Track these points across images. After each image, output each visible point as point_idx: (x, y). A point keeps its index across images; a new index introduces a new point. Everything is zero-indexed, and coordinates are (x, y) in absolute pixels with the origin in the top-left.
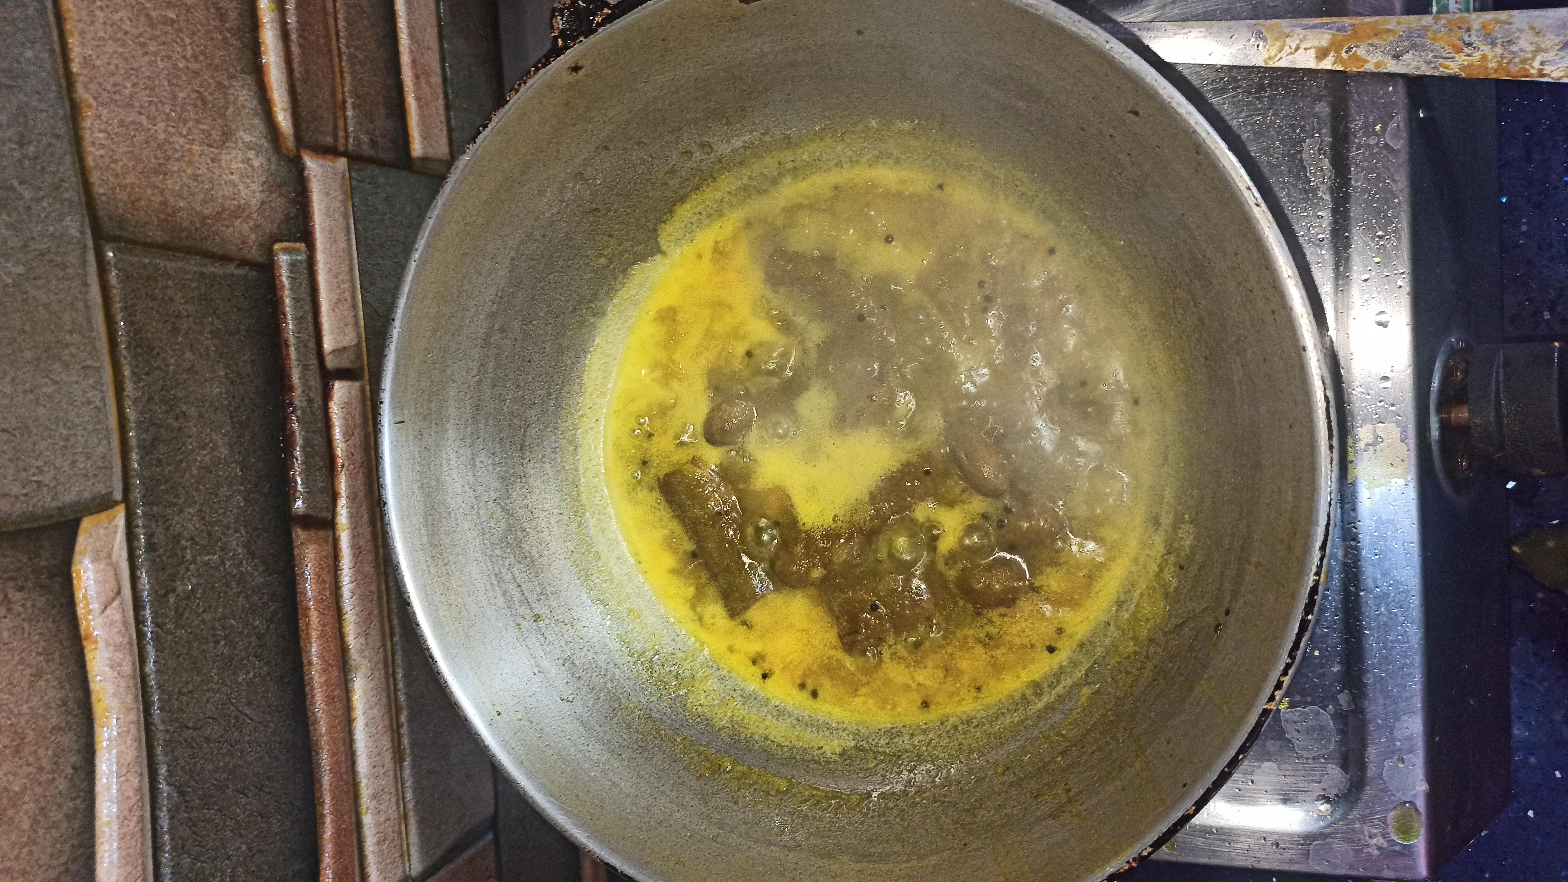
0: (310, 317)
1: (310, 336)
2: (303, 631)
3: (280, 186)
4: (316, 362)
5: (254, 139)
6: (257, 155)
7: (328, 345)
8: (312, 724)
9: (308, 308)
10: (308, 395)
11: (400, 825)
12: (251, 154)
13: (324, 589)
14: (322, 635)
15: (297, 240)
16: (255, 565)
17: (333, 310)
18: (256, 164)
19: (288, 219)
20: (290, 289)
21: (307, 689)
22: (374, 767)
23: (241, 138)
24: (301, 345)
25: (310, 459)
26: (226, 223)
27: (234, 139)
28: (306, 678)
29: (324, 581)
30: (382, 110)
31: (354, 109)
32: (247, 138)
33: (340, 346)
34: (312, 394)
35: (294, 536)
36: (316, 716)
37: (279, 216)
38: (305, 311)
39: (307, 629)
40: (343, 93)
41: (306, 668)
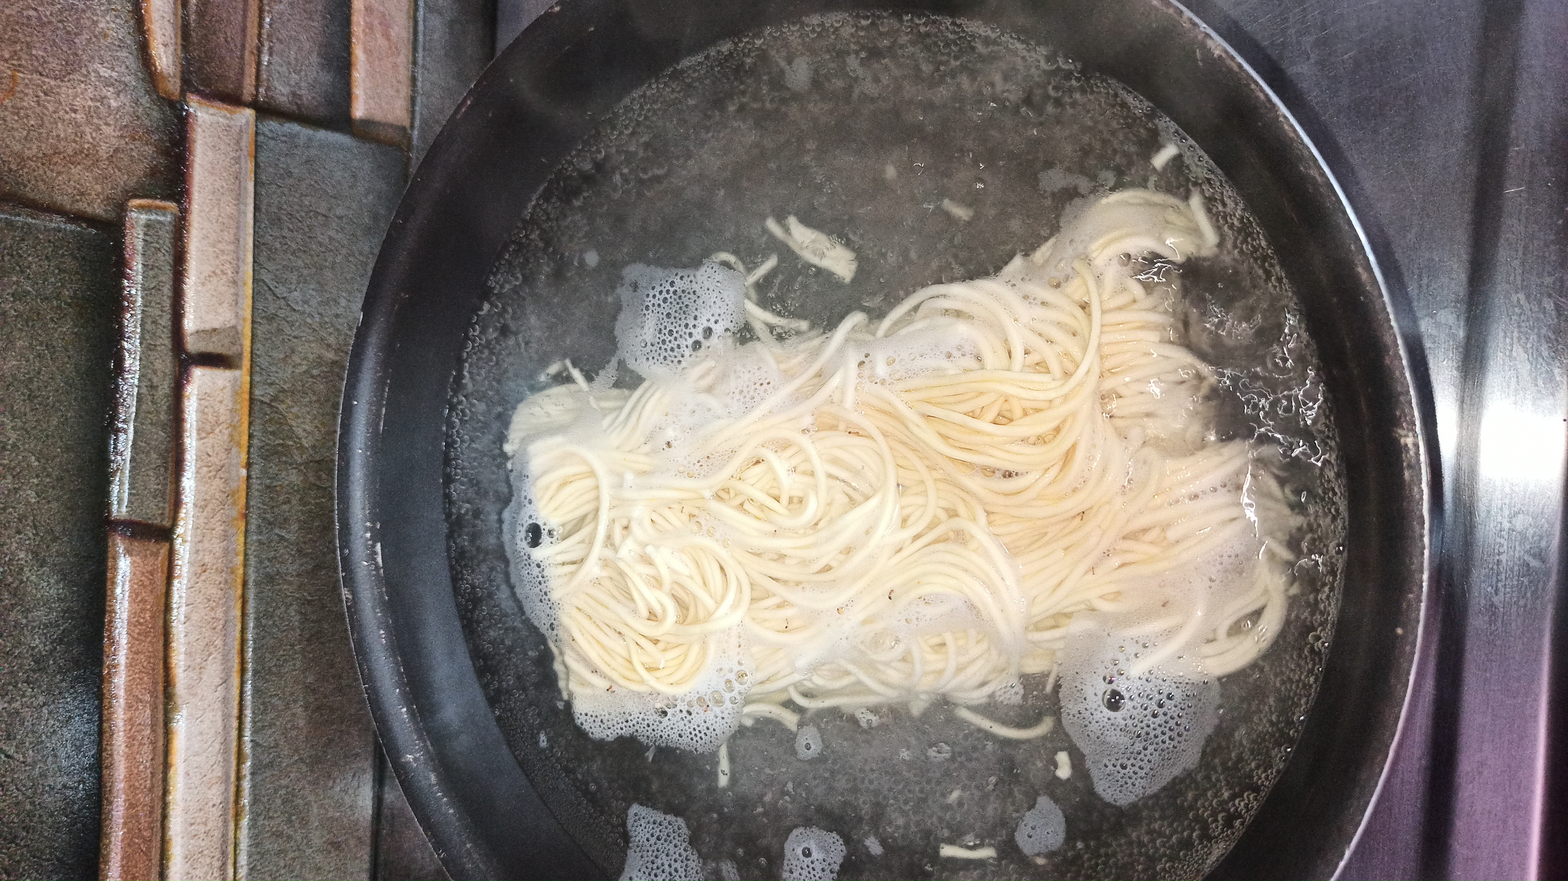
0: (167, 290)
1: (164, 312)
2: (107, 657)
3: (148, 132)
4: (168, 342)
5: (114, 74)
6: (118, 94)
7: (190, 324)
9: (166, 277)
10: (150, 380)
12: (109, 92)
13: (143, 610)
14: (135, 664)
15: (164, 198)
16: (44, 574)
17: (203, 284)
18: (114, 104)
19: (153, 172)
20: (143, 254)
21: (107, 724)
23: (96, 71)
24: (149, 321)
25: (143, 456)
26: (60, 168)
27: (84, 71)
29: (143, 601)
30: (314, 59)
31: (271, 54)
32: (104, 72)
33: (208, 327)
34: (155, 380)
35: (109, 544)
36: (114, 759)
37: (140, 169)
38: (160, 282)
39: (113, 656)
40: (260, 35)
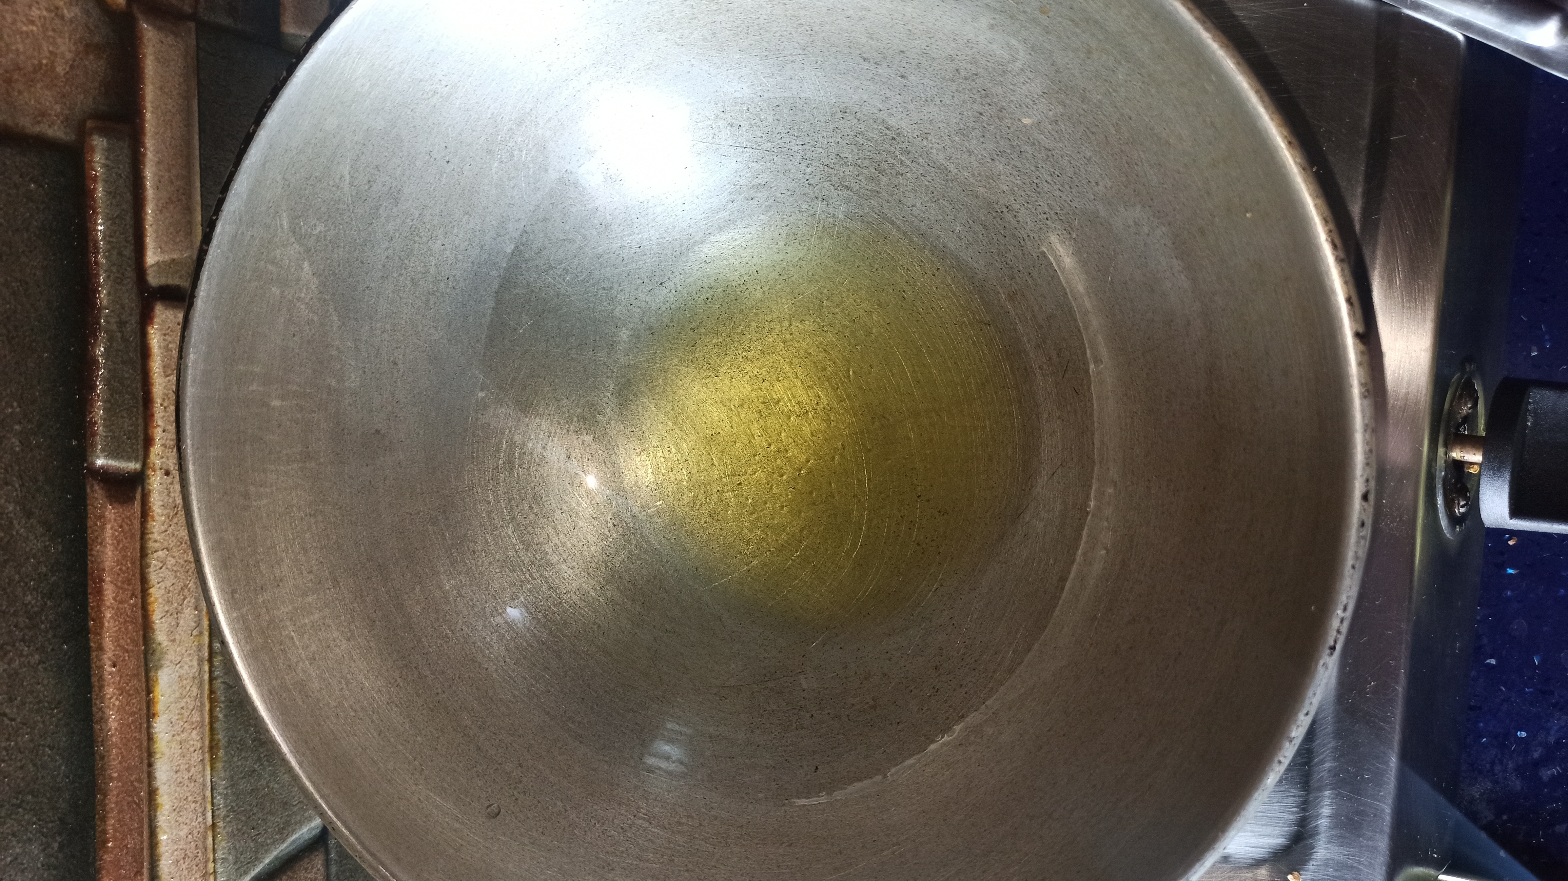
1: (126, 241)
2: (92, 608)
3: (101, 49)
4: (133, 276)
6: (70, 4)
7: (151, 257)
8: (97, 722)
9: (128, 205)
10: (119, 316)
11: (205, 838)
12: (62, 2)
14: (118, 613)
16: (32, 526)
18: (68, 15)
19: (107, 91)
20: (106, 181)
21: (94, 679)
22: (177, 772)
24: (115, 252)
25: (117, 397)
26: (21, 86)
28: (93, 666)
29: (124, 548)
33: (167, 259)
34: (124, 315)
35: (88, 490)
36: (103, 712)
37: (95, 86)
38: (123, 210)
39: (99, 606)
41: (94, 654)
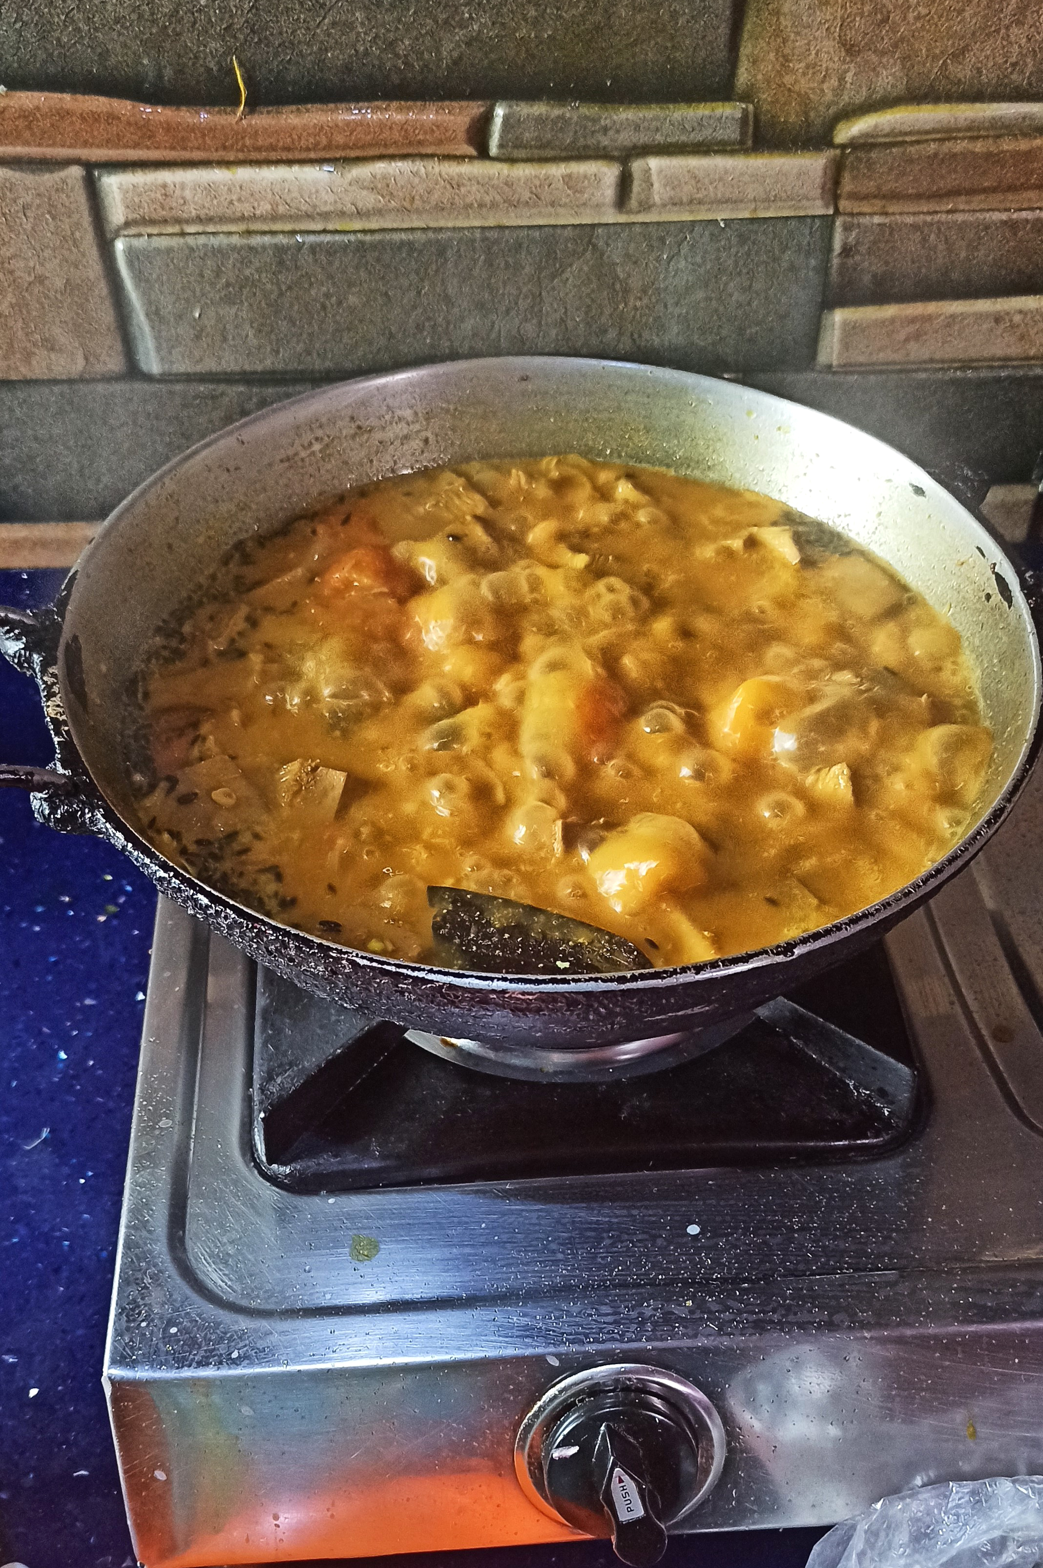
0: (684, 141)
1: (665, 139)
3: (805, 118)
4: (640, 144)
5: (848, 85)
6: (833, 89)
7: (655, 163)
9: (693, 139)
10: (611, 129)
12: (834, 82)
13: (425, 132)
16: (459, 46)
19: (775, 124)
20: (711, 117)
22: (241, 188)
23: (849, 69)
24: (659, 126)
25: (550, 128)
26: (772, 44)
27: (848, 59)
30: (880, 268)
31: (879, 225)
32: (849, 78)
33: (653, 182)
34: (612, 133)
35: (479, 102)
37: (778, 113)
40: (893, 214)
